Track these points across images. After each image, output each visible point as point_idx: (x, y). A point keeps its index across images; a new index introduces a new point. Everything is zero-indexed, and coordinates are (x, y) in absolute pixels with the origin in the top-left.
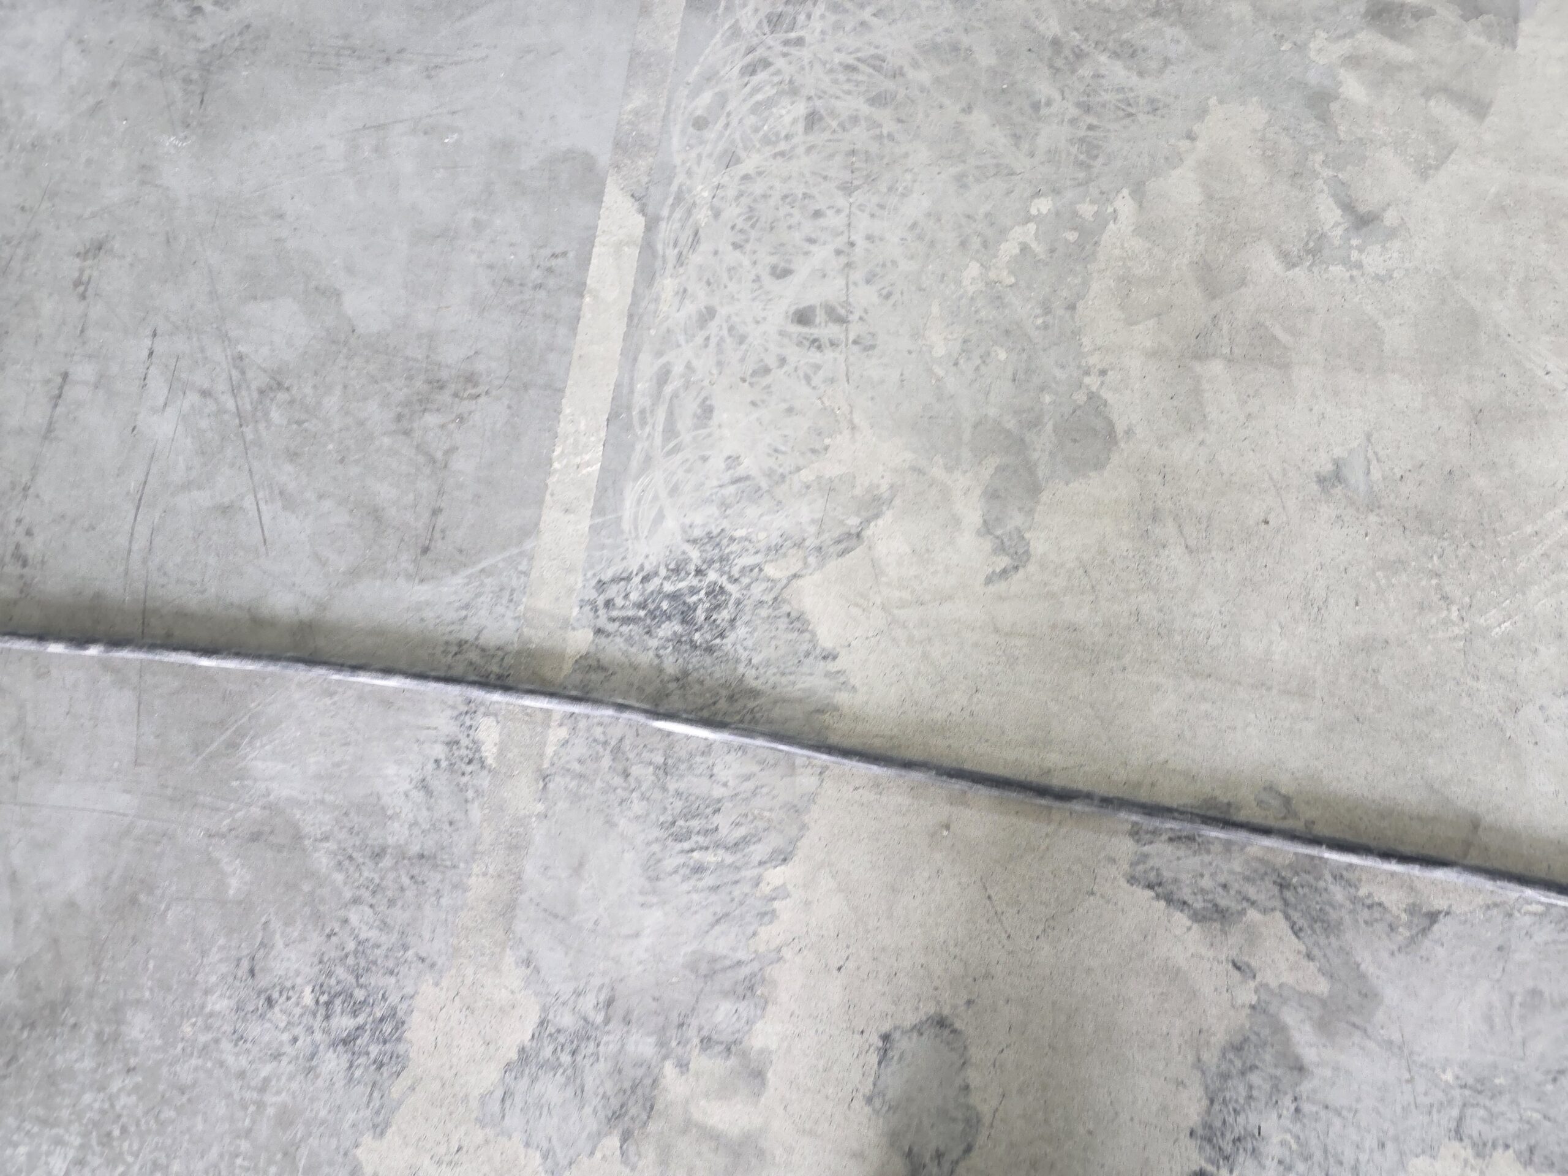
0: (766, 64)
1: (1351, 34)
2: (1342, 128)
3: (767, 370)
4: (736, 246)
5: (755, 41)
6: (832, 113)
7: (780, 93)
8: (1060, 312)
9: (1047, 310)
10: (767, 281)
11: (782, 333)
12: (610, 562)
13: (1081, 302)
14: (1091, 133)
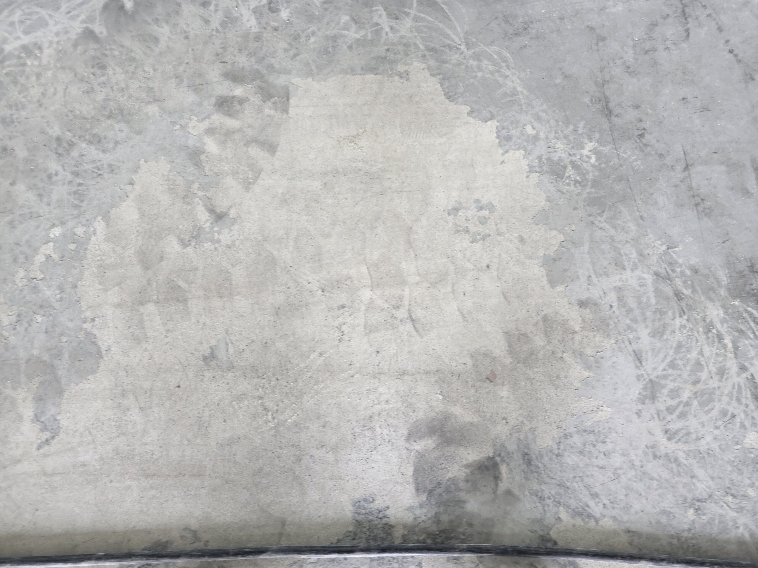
1: (208, 117)
2: (207, 168)
8: (69, 290)
9: (62, 290)
13: (80, 282)
14: (80, 188)
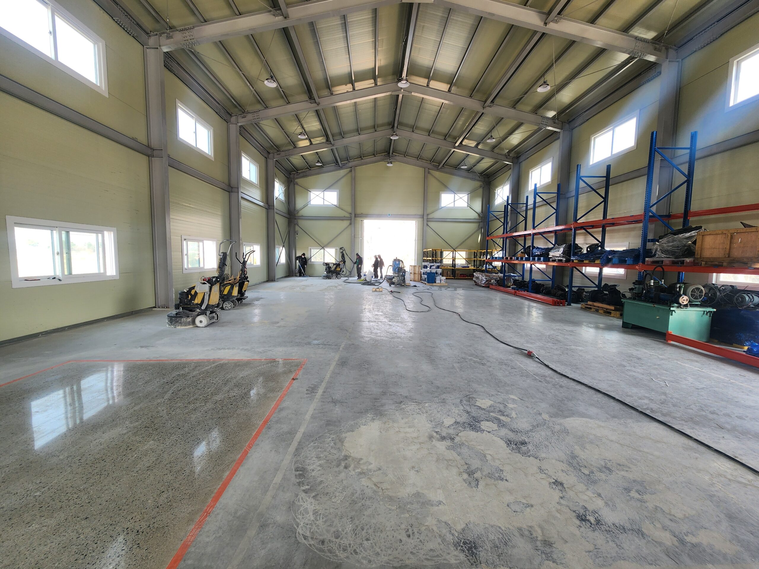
0: (355, 551)
3: (421, 541)
4: (397, 550)
5: (350, 553)
6: (366, 536)
7: (362, 546)
10: (402, 543)
11: (413, 539)
12: (467, 563)
